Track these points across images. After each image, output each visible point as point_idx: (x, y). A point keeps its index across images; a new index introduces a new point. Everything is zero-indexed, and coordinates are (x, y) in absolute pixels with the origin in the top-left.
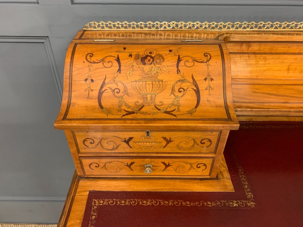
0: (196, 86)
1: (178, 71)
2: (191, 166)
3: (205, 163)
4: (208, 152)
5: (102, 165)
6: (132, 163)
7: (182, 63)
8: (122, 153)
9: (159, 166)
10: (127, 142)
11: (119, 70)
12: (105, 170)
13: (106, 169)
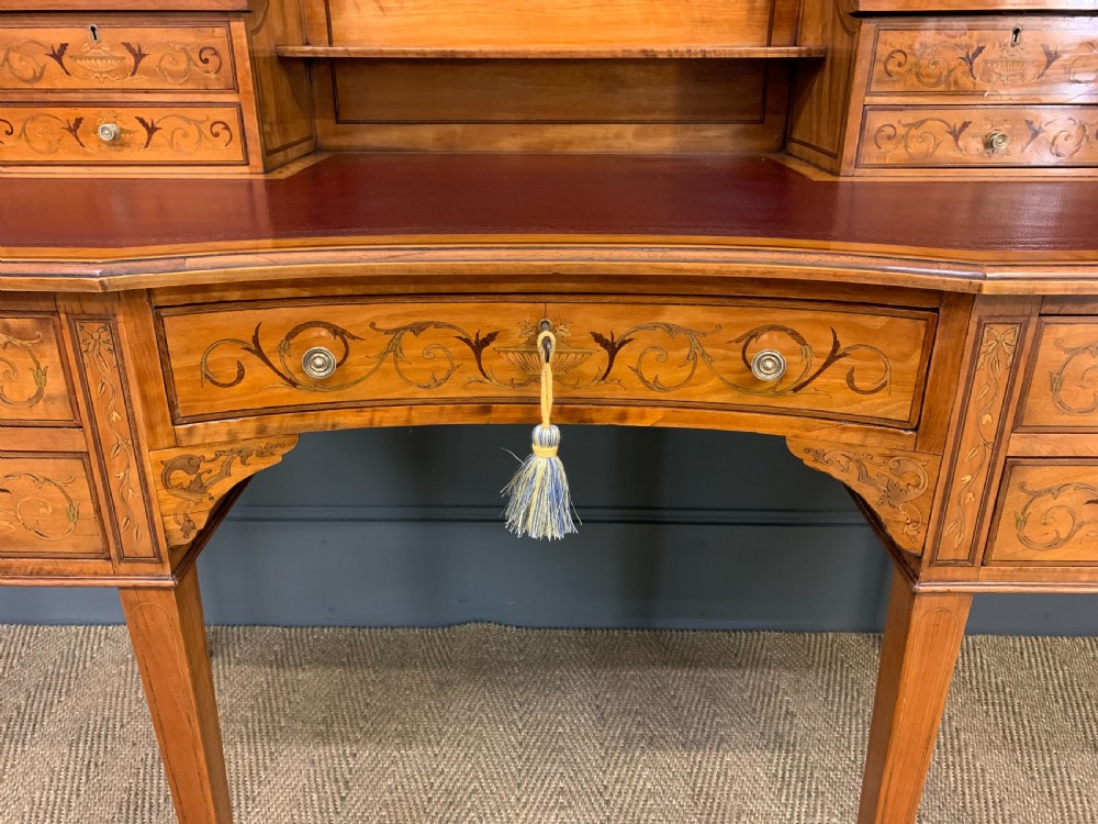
2: (201, 132)
3: (226, 121)
4: (223, 87)
5: (17, 129)
6: (79, 121)
8: (52, 91)
9: (133, 132)
10: (58, 55)
12: (26, 144)
13: (28, 141)
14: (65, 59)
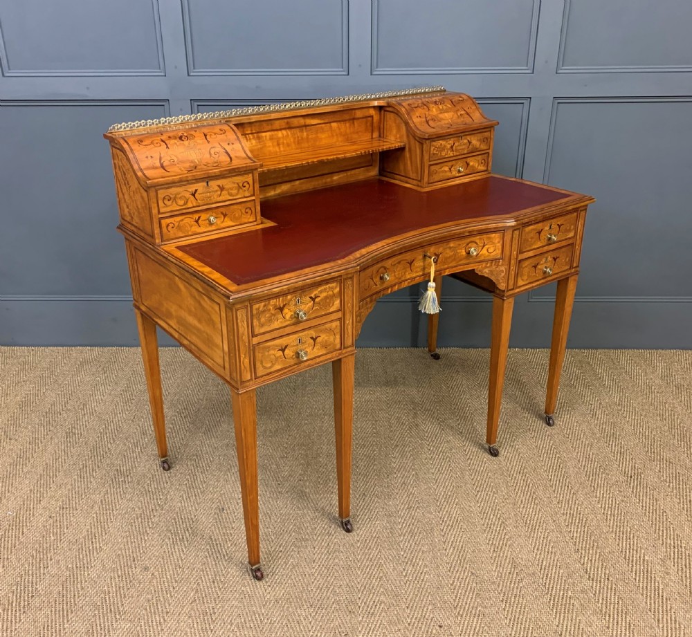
0: (224, 149)
1: (208, 142)
2: (242, 213)
3: (250, 207)
4: (250, 195)
5: (176, 224)
6: (199, 218)
7: (208, 137)
8: (191, 208)
9: (219, 217)
10: (194, 195)
11: (167, 147)
13: (180, 229)
14: (196, 195)
